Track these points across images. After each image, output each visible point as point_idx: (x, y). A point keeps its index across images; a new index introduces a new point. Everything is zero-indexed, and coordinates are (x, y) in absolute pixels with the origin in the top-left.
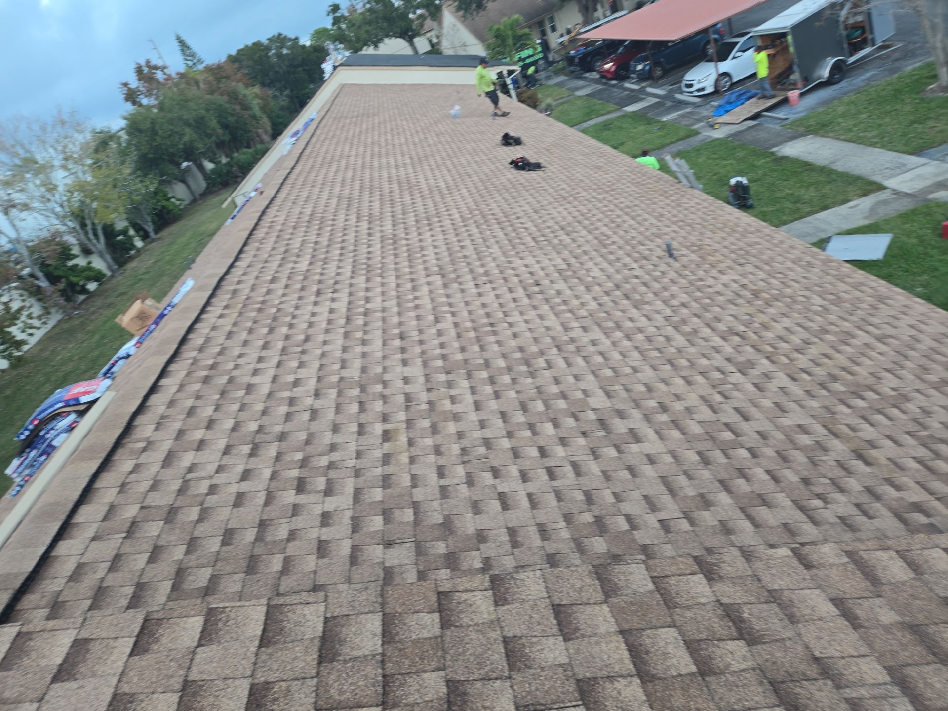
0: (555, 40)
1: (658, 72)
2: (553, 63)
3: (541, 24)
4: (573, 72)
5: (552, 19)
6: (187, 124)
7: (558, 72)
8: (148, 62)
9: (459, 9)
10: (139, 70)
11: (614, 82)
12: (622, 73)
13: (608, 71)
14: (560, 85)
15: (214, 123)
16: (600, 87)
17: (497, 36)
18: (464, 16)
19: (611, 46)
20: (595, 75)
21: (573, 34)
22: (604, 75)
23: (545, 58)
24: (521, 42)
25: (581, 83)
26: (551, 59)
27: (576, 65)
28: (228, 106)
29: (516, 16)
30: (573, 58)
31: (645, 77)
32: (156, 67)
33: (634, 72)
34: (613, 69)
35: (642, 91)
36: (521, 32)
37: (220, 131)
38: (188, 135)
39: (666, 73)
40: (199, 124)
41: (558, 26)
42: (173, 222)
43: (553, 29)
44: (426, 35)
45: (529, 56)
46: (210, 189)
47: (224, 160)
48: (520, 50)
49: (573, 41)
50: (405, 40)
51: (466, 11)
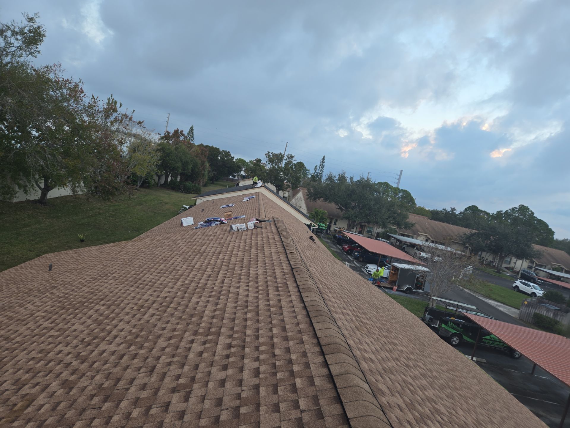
0: (333, 228)
1: (361, 259)
2: (329, 234)
3: (332, 219)
4: (333, 241)
5: (336, 221)
6: (181, 161)
7: (328, 238)
8: (182, 131)
9: (307, 195)
10: (176, 131)
11: (345, 253)
12: (350, 252)
13: (346, 248)
14: (327, 242)
15: (190, 167)
16: (340, 251)
17: (316, 213)
18: (308, 199)
19: (351, 242)
20: (341, 247)
21: (341, 230)
22: (343, 249)
23: (327, 230)
24: (322, 220)
25: (334, 246)
26: (329, 232)
27: (336, 240)
28: (199, 165)
29: (326, 211)
30: (336, 237)
31: (356, 258)
32: (183, 135)
33: (354, 254)
34: (347, 249)
35: (353, 261)
36: (324, 217)
37: (190, 171)
38: (179, 164)
39: (363, 261)
40: (185, 164)
41: (337, 224)
42: (146, 188)
43: (335, 224)
44: (284, 192)
45: (322, 226)
46: (165, 186)
47: (178, 180)
48: (321, 222)
49: (340, 232)
50: (276, 188)
51: (309, 197)
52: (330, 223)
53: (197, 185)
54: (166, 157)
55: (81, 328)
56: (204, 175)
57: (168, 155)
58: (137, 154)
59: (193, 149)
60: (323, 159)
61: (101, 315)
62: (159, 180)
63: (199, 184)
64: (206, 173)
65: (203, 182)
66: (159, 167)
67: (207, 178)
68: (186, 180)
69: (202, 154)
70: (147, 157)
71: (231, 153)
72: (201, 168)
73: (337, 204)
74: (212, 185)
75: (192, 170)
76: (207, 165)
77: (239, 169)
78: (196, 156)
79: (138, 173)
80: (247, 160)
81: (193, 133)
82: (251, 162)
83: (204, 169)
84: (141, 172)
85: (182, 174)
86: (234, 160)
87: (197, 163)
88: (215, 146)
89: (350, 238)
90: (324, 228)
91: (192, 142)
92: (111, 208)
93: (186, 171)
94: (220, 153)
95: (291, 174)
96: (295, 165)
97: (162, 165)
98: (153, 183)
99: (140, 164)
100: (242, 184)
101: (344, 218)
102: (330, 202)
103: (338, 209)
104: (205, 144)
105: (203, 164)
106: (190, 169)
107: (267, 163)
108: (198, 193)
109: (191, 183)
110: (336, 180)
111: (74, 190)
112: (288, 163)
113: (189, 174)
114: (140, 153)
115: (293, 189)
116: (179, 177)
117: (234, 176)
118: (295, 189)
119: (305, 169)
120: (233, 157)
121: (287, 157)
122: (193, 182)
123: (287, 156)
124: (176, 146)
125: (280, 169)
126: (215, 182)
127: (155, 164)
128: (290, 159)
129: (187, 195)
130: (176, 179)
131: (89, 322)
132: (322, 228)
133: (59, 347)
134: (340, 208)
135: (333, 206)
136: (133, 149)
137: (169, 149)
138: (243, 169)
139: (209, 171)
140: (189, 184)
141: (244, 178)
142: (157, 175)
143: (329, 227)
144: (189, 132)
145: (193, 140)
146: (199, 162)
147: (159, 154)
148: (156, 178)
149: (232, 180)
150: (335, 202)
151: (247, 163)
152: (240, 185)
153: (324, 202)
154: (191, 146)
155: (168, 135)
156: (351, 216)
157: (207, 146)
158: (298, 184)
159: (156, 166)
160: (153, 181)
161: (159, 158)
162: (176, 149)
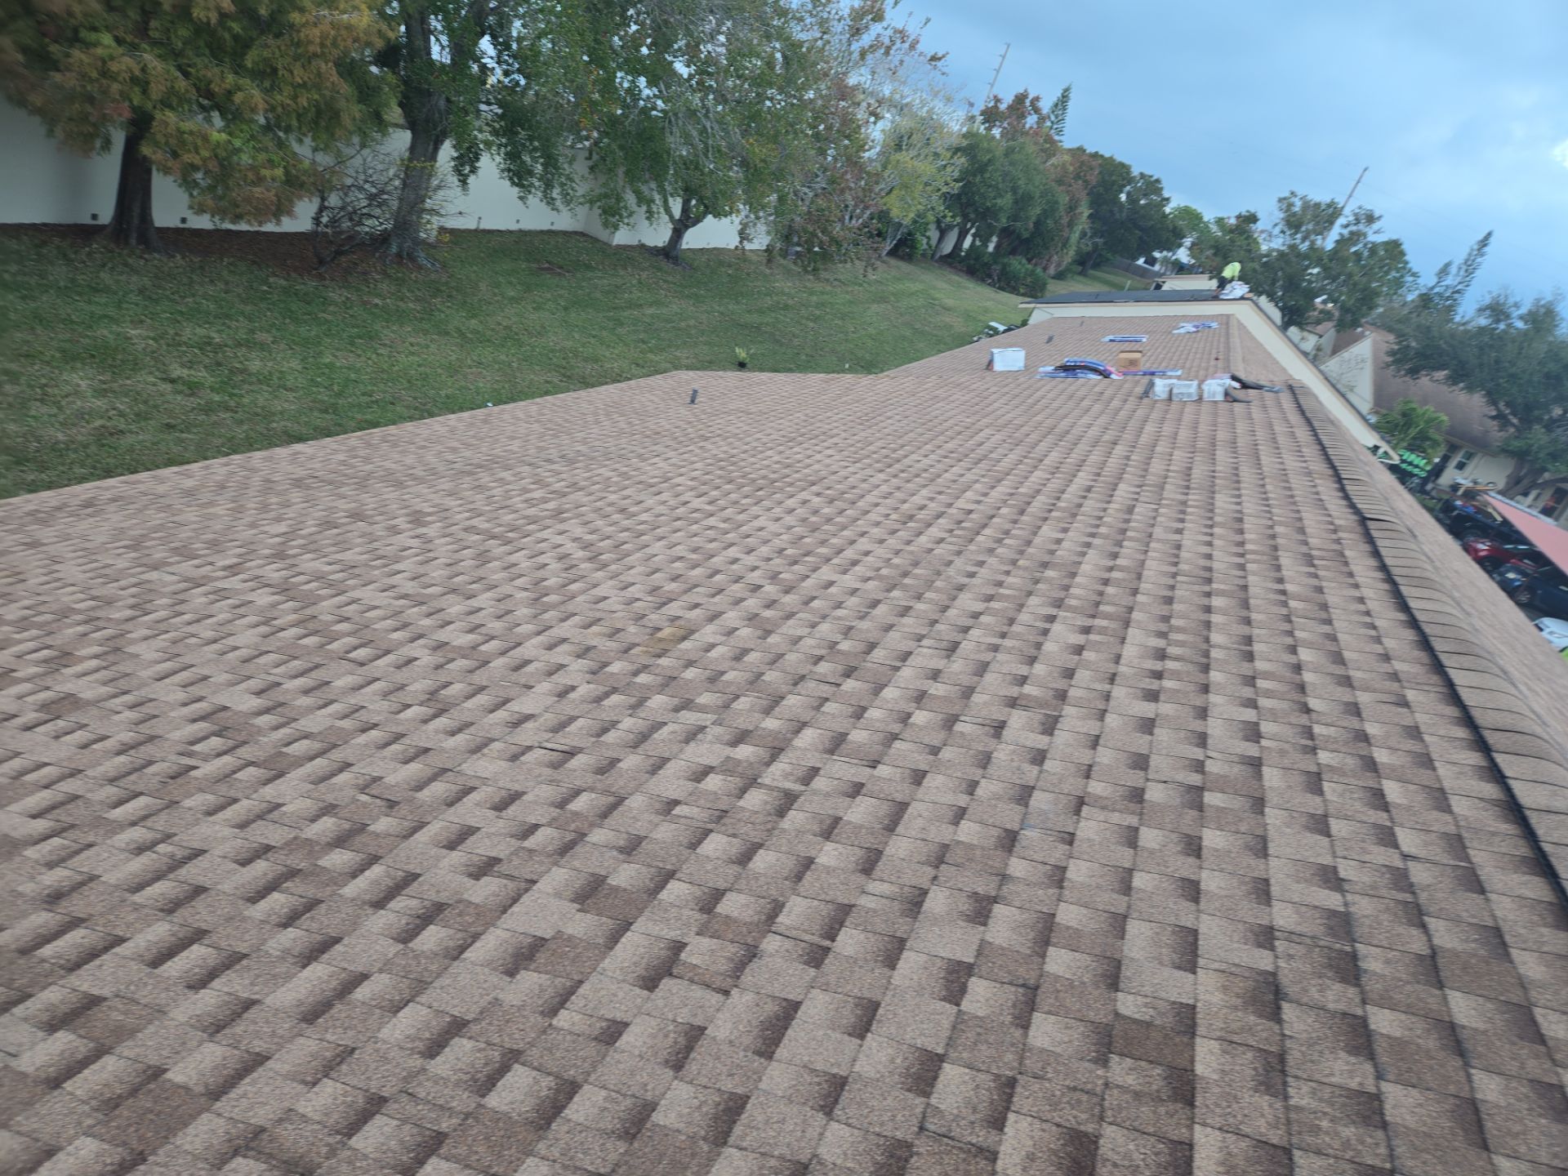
0: (1452, 476)
2: (1427, 493)
3: (1453, 448)
5: (1469, 456)
6: (1014, 190)
7: (1425, 507)
8: (1037, 99)
9: (1391, 354)
10: (1021, 99)
12: (1488, 564)
13: (1477, 552)
15: (1035, 211)
17: (1404, 415)
18: (1387, 366)
19: (1506, 535)
21: (1478, 488)
23: (1425, 481)
24: (1415, 446)
26: (1429, 487)
27: (1450, 517)
28: (1061, 208)
29: (1445, 418)
30: (1455, 508)
32: (1037, 111)
33: (1503, 574)
34: (1484, 555)
36: (1431, 434)
37: (1031, 225)
38: (1006, 201)
40: (1023, 201)
41: (1469, 469)
42: (902, 258)
43: (1461, 466)
44: (1305, 334)
45: (1410, 464)
46: (953, 261)
47: (991, 247)
48: (1411, 449)
49: (1470, 495)
50: (1283, 316)
51: (1394, 362)
52: (1446, 459)
53: (1039, 270)
54: (975, 175)
55: (774, 527)
56: (1065, 243)
57: (982, 169)
58: (904, 157)
59: (1053, 160)
60: (1484, 242)
61: (816, 512)
62: (940, 240)
63: (1045, 269)
64: (1075, 237)
65: (1059, 265)
66: (951, 200)
67: (1072, 253)
68: (1013, 252)
69: (1077, 177)
70: (926, 168)
71: (1164, 184)
72: (1065, 221)
73: (1493, 402)
74: (1081, 278)
75: (1037, 224)
76: (1085, 211)
77: (1172, 239)
78: (1060, 182)
79: (895, 213)
80: (1209, 216)
81: (1064, 108)
82: (1220, 221)
83: (1071, 225)
84: (902, 212)
85: (1006, 233)
86: (1167, 210)
87: (1057, 202)
88: (1119, 158)
89: (1506, 522)
90: (1416, 471)
91: (1057, 138)
92: (815, 298)
93: (1018, 224)
94: (1130, 180)
95: (1350, 276)
96: (1373, 249)
97: (958, 196)
98: (925, 247)
99: (905, 186)
100: (1172, 284)
101: (1505, 451)
102: (1470, 389)
103: (1493, 418)
104: (1090, 149)
105: (1072, 208)
106: (1034, 219)
107: (1277, 230)
108: (1035, 292)
109: (1024, 261)
110: (1521, 318)
111: (743, 235)
112: (1349, 239)
113: (1026, 235)
114: (913, 153)
115: (1341, 326)
116: (995, 239)
117: (1152, 261)
118: (1348, 324)
119: (1405, 269)
120: (1168, 200)
121: (1351, 218)
122: (1029, 260)
123: (1356, 215)
124: (1011, 143)
125: (1315, 256)
126: (1091, 272)
127: (945, 189)
128: (1361, 227)
129: (1005, 296)
130: (985, 245)
131: (789, 520)
132: (1409, 468)
133: (733, 552)
134: (1500, 417)
135: (1472, 406)
136: (899, 142)
137: (989, 151)
138: (1188, 242)
139: (1083, 234)
140: (1018, 264)
141: (1180, 269)
142: (939, 227)
143: (1437, 471)
144: (1056, 105)
145: (1059, 132)
146: (1064, 199)
147: (961, 161)
148: (934, 234)
149: (1142, 273)
150: (1489, 394)
151: (1206, 224)
152: (1165, 287)
153: (1445, 388)
154: (1050, 147)
155: (996, 107)
156: (1535, 448)
157: (1096, 155)
158: (1363, 316)
159: (945, 197)
160: (925, 241)
161: (956, 174)
162: (1009, 152)
